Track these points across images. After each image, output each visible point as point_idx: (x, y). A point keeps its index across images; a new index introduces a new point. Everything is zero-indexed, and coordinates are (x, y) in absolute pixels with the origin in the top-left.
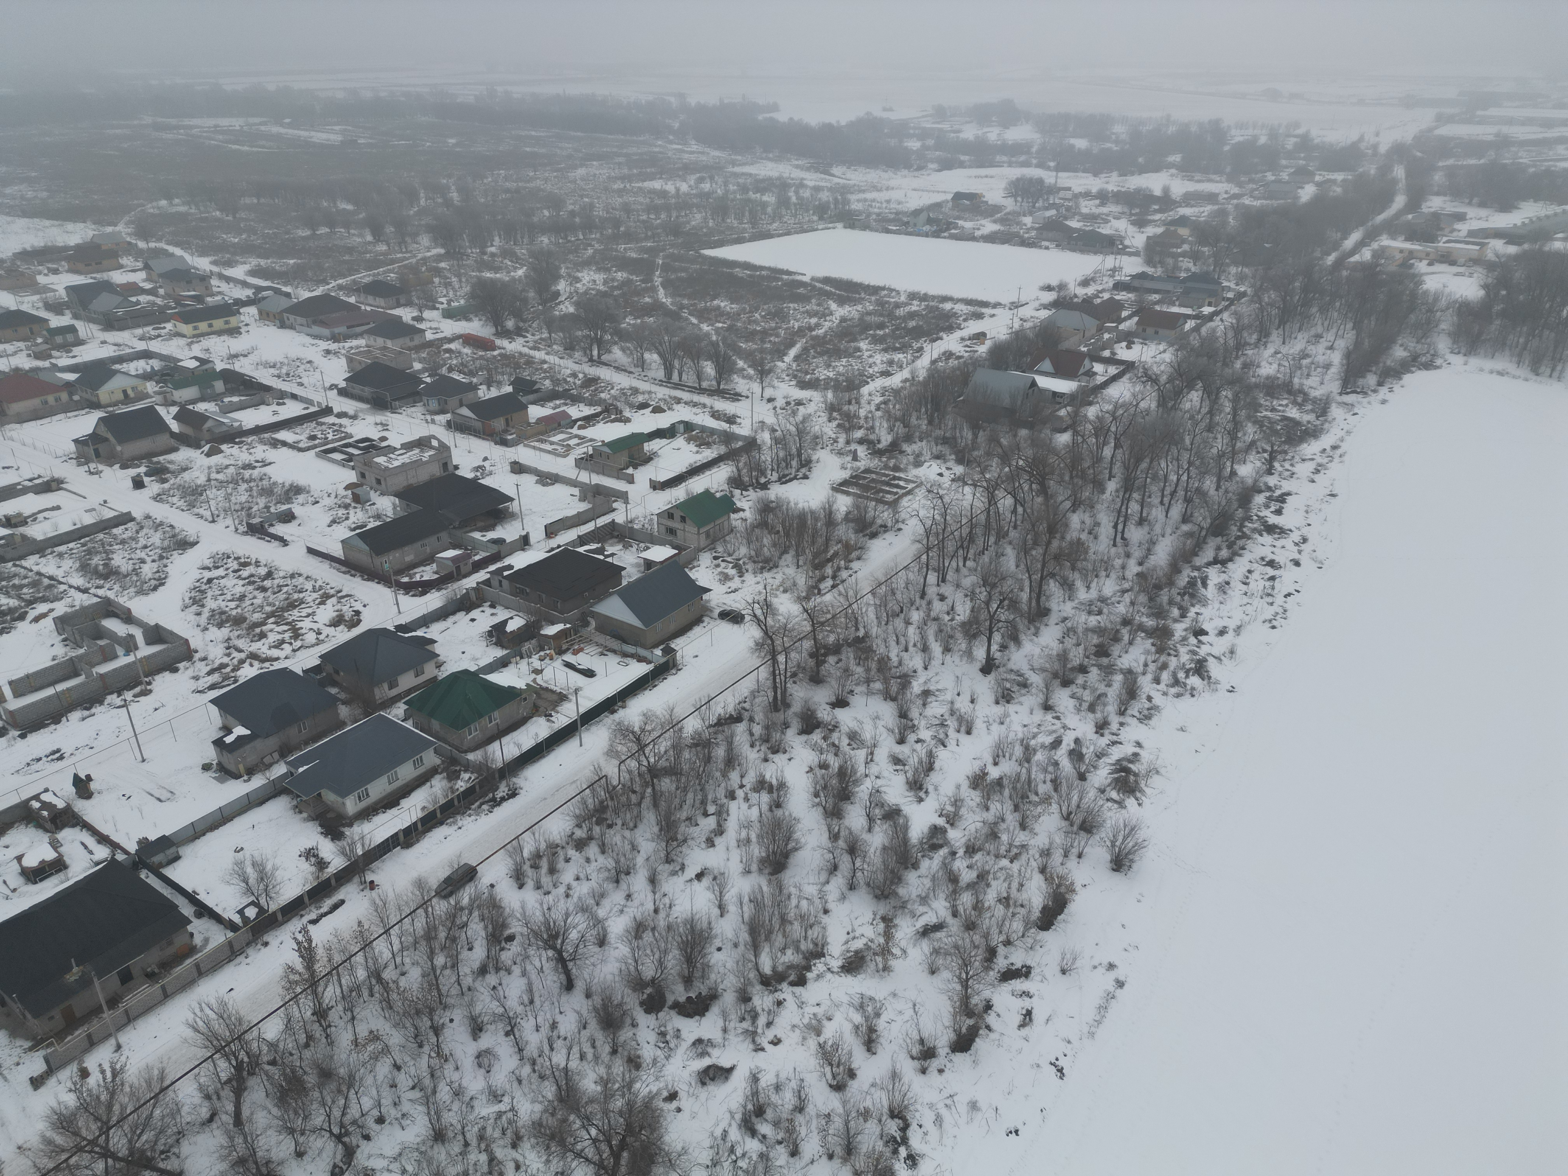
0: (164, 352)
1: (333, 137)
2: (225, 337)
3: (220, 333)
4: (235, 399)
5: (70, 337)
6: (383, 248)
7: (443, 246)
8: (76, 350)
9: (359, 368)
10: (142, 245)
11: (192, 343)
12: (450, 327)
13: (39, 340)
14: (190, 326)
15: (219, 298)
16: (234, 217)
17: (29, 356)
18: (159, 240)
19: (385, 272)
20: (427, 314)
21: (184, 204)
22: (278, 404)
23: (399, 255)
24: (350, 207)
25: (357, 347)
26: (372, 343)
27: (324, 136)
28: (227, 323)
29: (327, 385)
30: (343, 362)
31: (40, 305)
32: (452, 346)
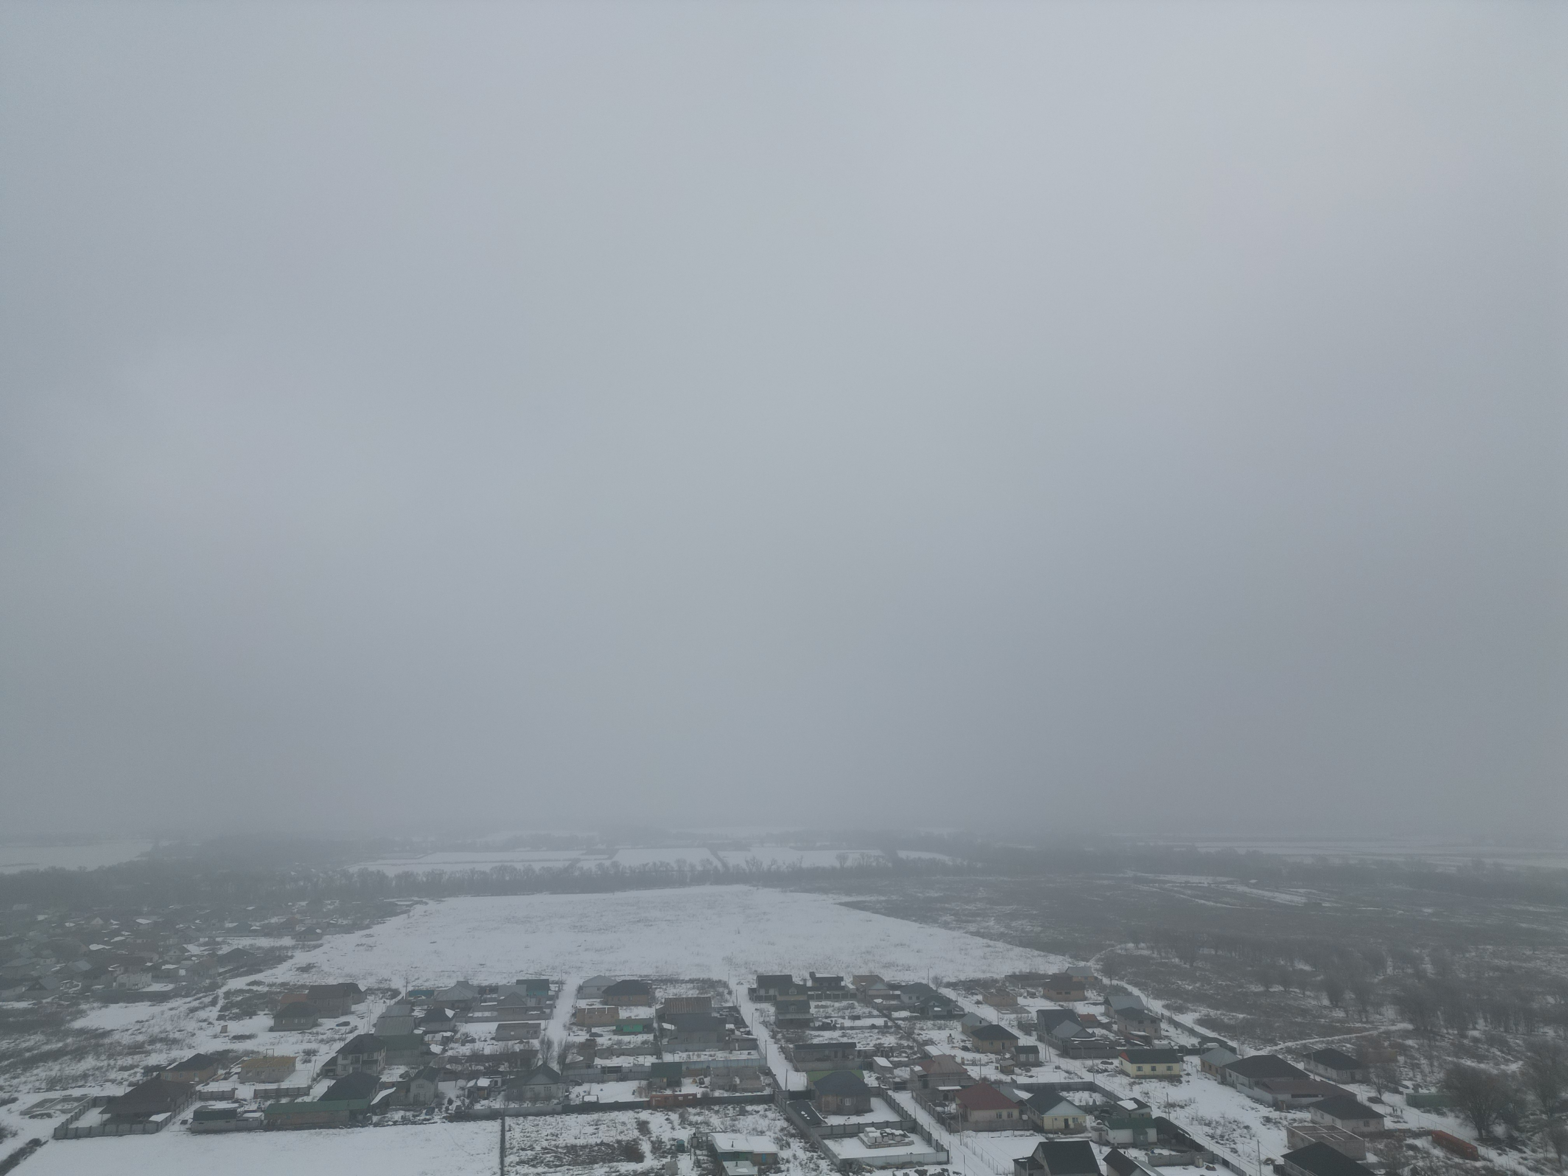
0: (1108, 1088)
1: (1296, 899)
2: (1165, 1084)
3: (1161, 1078)
4: (1166, 1152)
5: (1032, 1057)
6: (1340, 1014)
7: (1411, 1021)
8: (1034, 1071)
9: (1301, 1145)
10: (1106, 981)
11: (1134, 1083)
12: (1415, 1119)
13: (1008, 1056)
14: (1135, 1066)
15: (1165, 1042)
16: (1191, 966)
17: (997, 1068)
18: (1121, 979)
19: (1340, 1041)
20: (1387, 1097)
21: (1148, 948)
22: (1208, 1168)
23: (1358, 1025)
24: (1307, 968)
25: (1301, 1121)
26: (1318, 1118)
27: (1288, 897)
28: (1169, 1069)
29: (1263, 1158)
30: (1284, 1134)
31: (1015, 1023)
32: (1419, 1143)
